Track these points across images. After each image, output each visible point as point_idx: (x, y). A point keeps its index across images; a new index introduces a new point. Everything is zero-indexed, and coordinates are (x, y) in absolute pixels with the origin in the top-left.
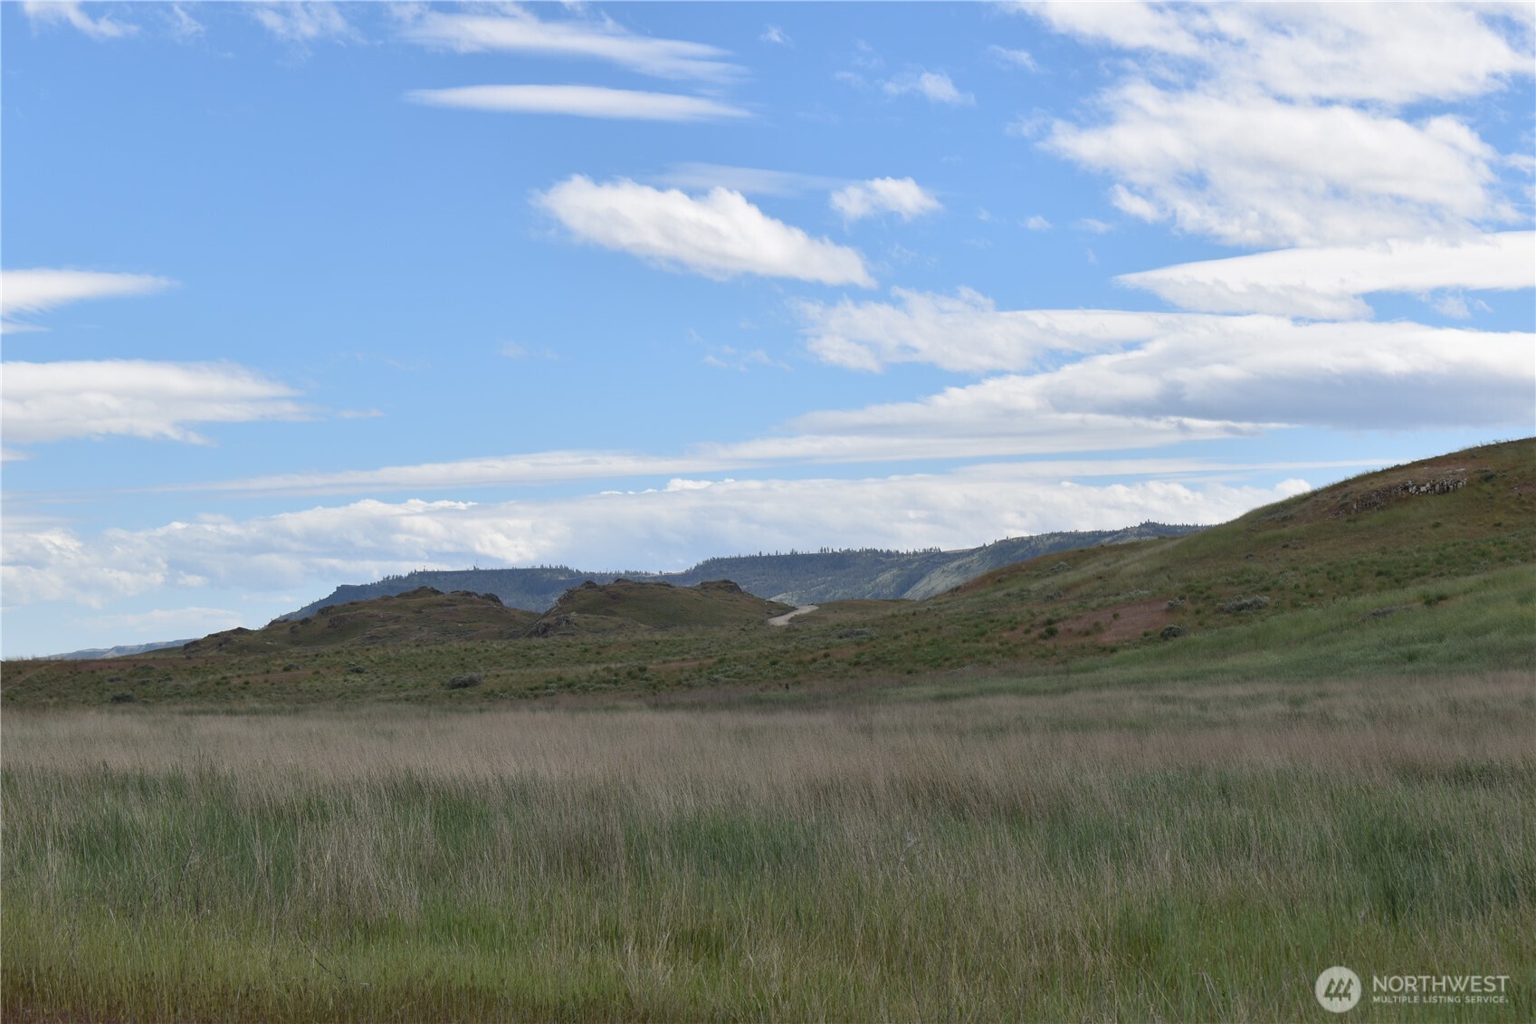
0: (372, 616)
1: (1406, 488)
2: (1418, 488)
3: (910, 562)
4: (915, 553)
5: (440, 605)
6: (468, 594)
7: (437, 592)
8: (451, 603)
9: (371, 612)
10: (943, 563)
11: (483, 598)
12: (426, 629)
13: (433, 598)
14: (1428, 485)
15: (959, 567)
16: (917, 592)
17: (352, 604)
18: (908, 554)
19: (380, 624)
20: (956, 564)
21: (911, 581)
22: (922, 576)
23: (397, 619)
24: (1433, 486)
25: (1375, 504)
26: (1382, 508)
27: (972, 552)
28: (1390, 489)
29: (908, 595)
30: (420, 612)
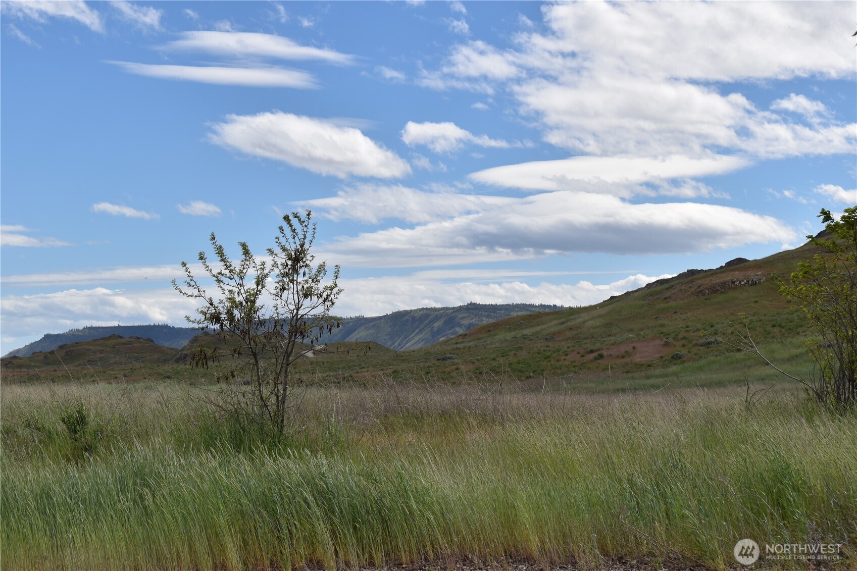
0: (88, 350)
1: (734, 282)
2: (740, 283)
3: (348, 323)
4: (351, 318)
5: (124, 344)
6: (138, 338)
7: (121, 337)
8: (130, 343)
9: (88, 347)
10: (365, 323)
11: (146, 340)
12: (118, 357)
13: (120, 340)
14: (745, 281)
15: (374, 326)
16: (353, 338)
17: (77, 343)
18: (347, 319)
19: (93, 354)
20: (372, 324)
21: (349, 332)
22: (355, 330)
23: (102, 352)
24: (748, 281)
25: (718, 291)
26: (722, 293)
27: (380, 318)
28: (725, 283)
29: (347, 340)
30: (114, 348)
